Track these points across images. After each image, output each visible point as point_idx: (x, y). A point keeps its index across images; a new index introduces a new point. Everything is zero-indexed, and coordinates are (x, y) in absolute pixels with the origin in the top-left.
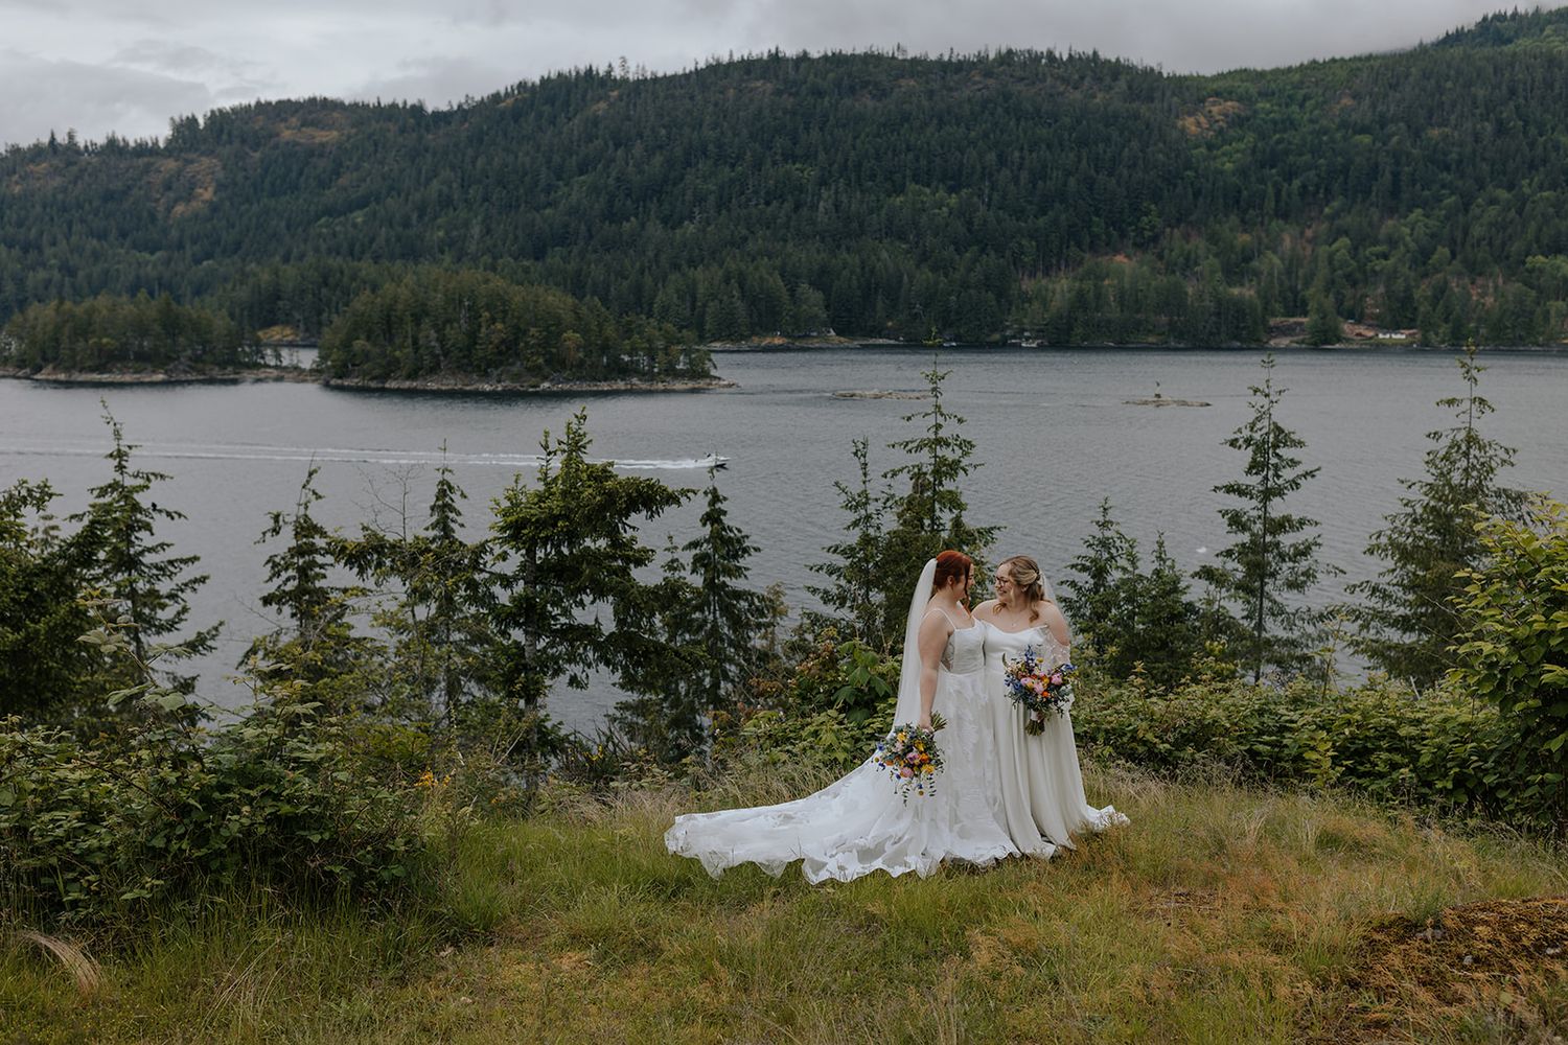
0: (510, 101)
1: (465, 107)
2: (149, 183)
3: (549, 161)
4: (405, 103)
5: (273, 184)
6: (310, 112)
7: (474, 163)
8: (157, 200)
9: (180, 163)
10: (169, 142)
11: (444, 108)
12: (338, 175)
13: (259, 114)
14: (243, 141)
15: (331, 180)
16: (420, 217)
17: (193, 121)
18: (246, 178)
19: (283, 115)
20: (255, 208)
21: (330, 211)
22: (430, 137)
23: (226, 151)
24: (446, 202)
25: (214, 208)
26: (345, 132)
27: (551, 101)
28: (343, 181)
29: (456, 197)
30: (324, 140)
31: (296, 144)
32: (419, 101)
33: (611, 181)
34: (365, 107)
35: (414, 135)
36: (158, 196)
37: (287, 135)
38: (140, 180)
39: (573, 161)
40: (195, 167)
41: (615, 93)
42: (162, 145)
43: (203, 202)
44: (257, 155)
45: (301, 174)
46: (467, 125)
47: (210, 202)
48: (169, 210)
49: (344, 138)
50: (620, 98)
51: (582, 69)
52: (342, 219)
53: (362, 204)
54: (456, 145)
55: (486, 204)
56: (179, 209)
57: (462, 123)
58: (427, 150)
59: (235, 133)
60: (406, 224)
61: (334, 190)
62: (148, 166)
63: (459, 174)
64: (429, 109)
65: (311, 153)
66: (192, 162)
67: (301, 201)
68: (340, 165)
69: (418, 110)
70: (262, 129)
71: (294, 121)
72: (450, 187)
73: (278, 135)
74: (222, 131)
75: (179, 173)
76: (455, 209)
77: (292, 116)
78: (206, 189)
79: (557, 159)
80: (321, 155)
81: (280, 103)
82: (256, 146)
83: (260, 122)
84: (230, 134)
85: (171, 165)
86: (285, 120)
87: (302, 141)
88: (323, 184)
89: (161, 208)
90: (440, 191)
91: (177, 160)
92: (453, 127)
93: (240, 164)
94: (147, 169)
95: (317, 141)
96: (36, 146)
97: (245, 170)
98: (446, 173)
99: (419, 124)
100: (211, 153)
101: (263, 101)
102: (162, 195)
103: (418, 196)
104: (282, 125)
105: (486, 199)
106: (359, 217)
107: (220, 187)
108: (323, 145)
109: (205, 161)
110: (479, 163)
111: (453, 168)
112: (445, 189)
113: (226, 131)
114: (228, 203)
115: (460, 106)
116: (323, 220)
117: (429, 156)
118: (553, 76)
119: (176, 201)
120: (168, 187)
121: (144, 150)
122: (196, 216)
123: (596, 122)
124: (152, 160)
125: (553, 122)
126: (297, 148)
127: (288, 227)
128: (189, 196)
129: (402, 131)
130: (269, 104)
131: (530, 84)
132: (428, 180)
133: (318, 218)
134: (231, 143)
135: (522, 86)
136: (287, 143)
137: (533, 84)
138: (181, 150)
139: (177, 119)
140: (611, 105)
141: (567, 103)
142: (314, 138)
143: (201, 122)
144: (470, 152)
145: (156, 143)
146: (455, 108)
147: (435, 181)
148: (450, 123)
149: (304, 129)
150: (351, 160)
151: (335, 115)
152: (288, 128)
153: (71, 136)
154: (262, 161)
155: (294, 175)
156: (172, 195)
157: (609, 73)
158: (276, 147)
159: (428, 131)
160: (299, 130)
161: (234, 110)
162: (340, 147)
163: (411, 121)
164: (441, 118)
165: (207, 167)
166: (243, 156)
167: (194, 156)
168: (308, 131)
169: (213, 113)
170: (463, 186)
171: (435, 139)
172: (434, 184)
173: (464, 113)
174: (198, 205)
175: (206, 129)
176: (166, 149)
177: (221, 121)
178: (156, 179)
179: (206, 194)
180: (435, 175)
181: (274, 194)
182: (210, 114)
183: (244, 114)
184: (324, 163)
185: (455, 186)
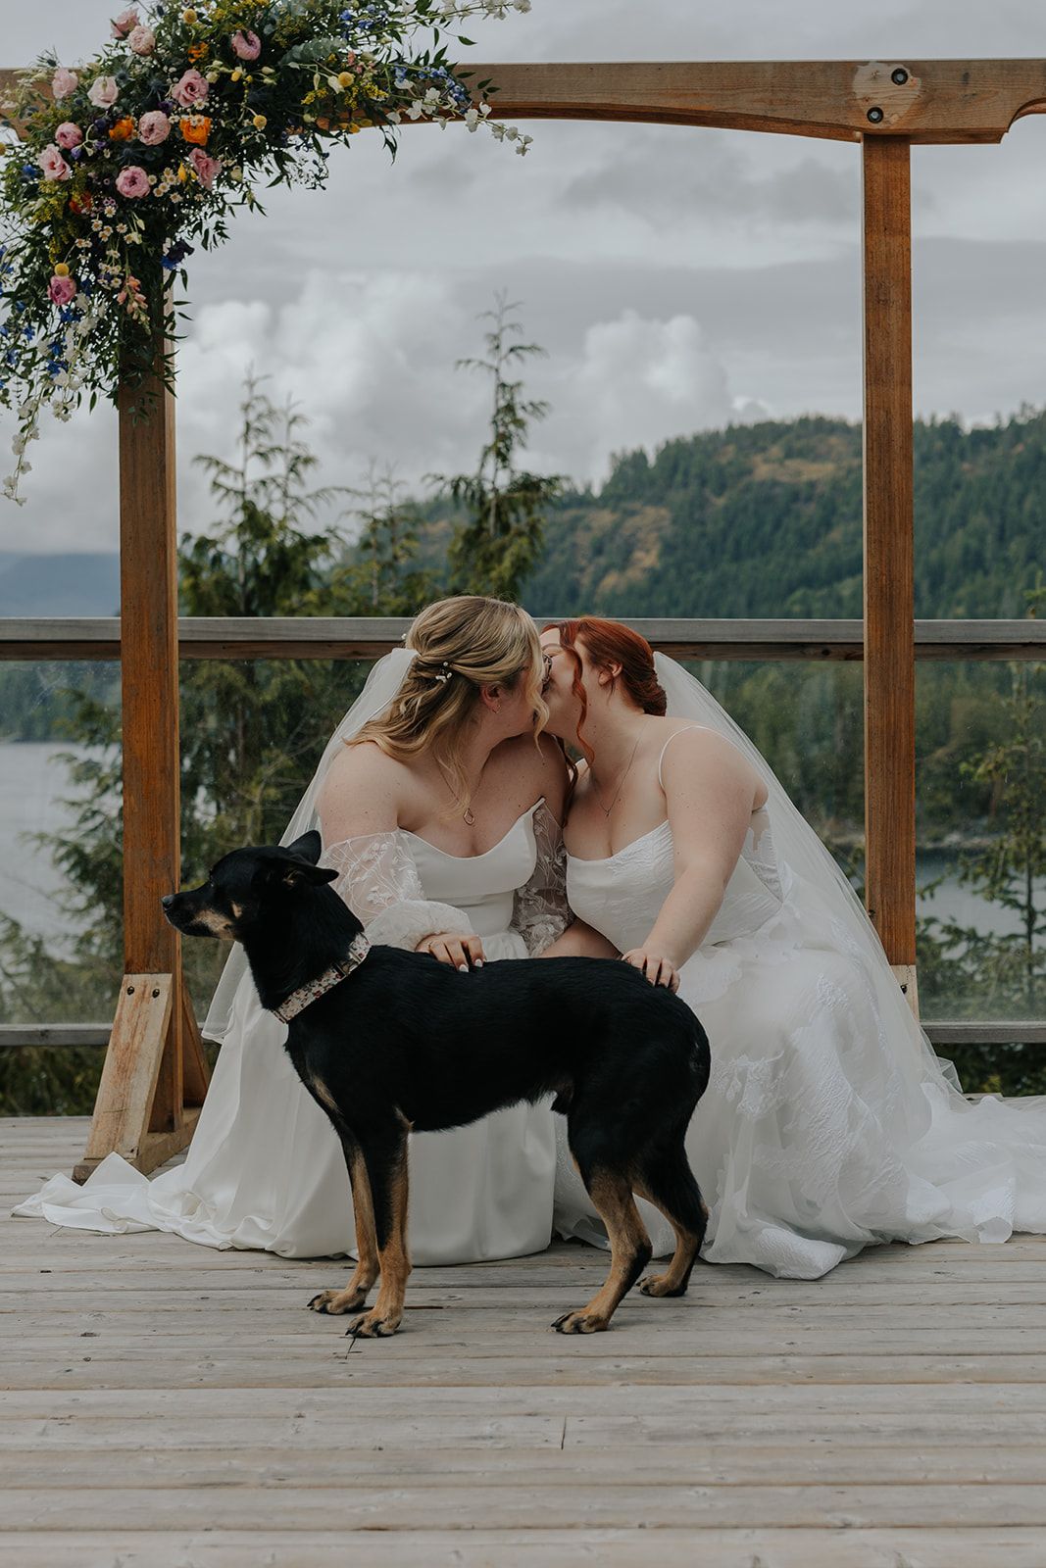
1: (1021, 421)
2: (574, 545)
4: (933, 418)
5: (738, 543)
6: (799, 437)
7: (1020, 502)
8: (582, 570)
9: (616, 516)
10: (606, 488)
11: (988, 422)
12: (827, 525)
13: (727, 443)
14: (703, 483)
15: (818, 535)
16: (934, 586)
17: (639, 458)
18: (703, 535)
19: (761, 444)
20: (709, 578)
21: (808, 579)
22: (966, 466)
23: (678, 496)
24: (974, 562)
25: (656, 577)
26: (845, 464)
28: (836, 535)
29: (988, 555)
30: (814, 477)
31: (775, 483)
32: (954, 415)
35: (942, 466)
36: (584, 563)
37: (763, 471)
38: (562, 539)
40: (631, 523)
42: (597, 491)
43: (644, 570)
44: (721, 502)
45: (777, 525)
46: (1020, 448)
47: (651, 570)
48: (597, 581)
49: (842, 473)
52: (824, 592)
54: (1000, 478)
55: (1033, 565)
56: (611, 580)
57: (1013, 445)
58: (957, 486)
59: (694, 471)
61: (820, 548)
62: (577, 520)
63: (997, 520)
64: (967, 426)
65: (795, 497)
66: (633, 513)
67: (771, 567)
68: (834, 511)
69: (949, 430)
70: (730, 463)
71: (776, 451)
72: (982, 540)
73: (750, 472)
74: (675, 468)
75: (617, 527)
76: (986, 573)
77: (774, 441)
78: (648, 551)
80: (809, 499)
81: (758, 426)
82: (721, 489)
83: (728, 453)
84: (686, 474)
85: (604, 518)
86: (764, 449)
87: (785, 479)
88: (806, 540)
89: (586, 580)
90: (967, 550)
91: (614, 510)
92: (999, 451)
93: (697, 516)
94: (573, 526)
95: (805, 478)
96: (437, 498)
97: (703, 523)
98: (978, 520)
99: (949, 450)
100: (658, 501)
101: (736, 424)
102: (590, 561)
103: (934, 555)
104: (758, 458)
106: (846, 585)
107: (668, 548)
108: (812, 485)
109: (651, 512)
110: (1028, 505)
111: (989, 511)
112: (974, 543)
113: (681, 469)
114: (673, 572)
115: (1012, 422)
116: (798, 594)
117: (959, 495)
119: (606, 571)
120: (598, 550)
121: (575, 500)
122: (631, 590)
124: (581, 512)
126: (778, 490)
128: (625, 561)
129: (925, 461)
130: (743, 428)
132: (953, 529)
133: (791, 590)
134: (685, 485)
136: (762, 484)
138: (620, 498)
139: (619, 453)
142: (799, 473)
143: (652, 458)
144: (1017, 488)
145: (588, 490)
146: (1005, 423)
147: (960, 534)
148: (994, 445)
149: (789, 463)
150: (848, 504)
151: (833, 440)
152: (766, 461)
154: (726, 508)
155: (767, 528)
156: (602, 561)
158: (747, 489)
159: (962, 456)
160: (781, 462)
161: (697, 439)
162: (835, 485)
163: (939, 445)
164: (983, 438)
165: (652, 520)
166: (702, 503)
167: (636, 505)
168: (793, 464)
169: (667, 443)
170: (1002, 538)
171: (971, 470)
172: (960, 535)
173: (1016, 431)
174: (635, 574)
175: (655, 467)
176: (602, 496)
177: (676, 455)
178: (584, 539)
179: (648, 559)
180: (963, 522)
181: (737, 557)
182: (663, 446)
183: (708, 444)
184: (811, 510)
185: (990, 538)
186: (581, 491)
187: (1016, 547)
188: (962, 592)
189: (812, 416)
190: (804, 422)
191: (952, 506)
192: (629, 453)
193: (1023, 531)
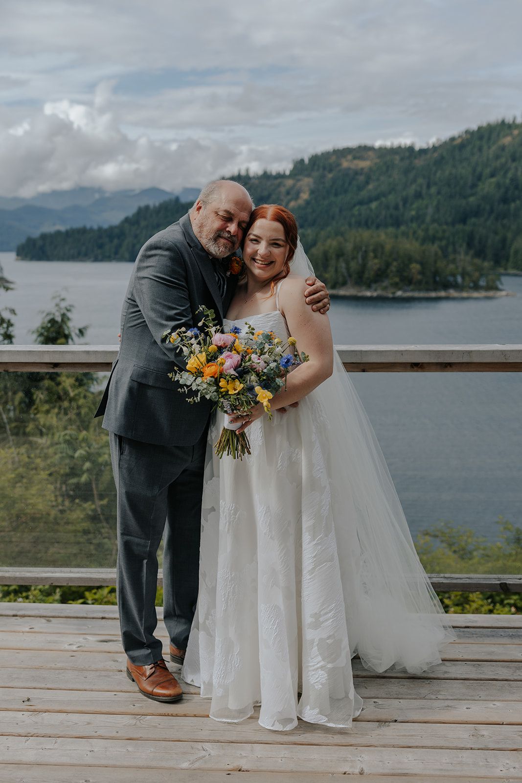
0: (459, 141)
1: (437, 145)
2: (280, 192)
3: (474, 171)
4: (405, 145)
5: (336, 190)
6: (358, 152)
7: (435, 174)
8: (282, 200)
9: (294, 182)
10: (291, 172)
11: (424, 146)
12: (367, 183)
13: (333, 155)
14: (324, 168)
15: (364, 187)
16: (404, 204)
17: (302, 161)
18: (324, 187)
19: (344, 155)
20: (326, 202)
21: (361, 203)
22: (417, 161)
23: (316, 174)
24: (418, 195)
25: (308, 203)
26: (374, 161)
27: (481, 138)
28: (371, 187)
29: (424, 191)
30: (363, 166)
31: (349, 169)
32: (412, 144)
33: (508, 181)
34: (386, 149)
35: (408, 161)
36: (283, 198)
37: (345, 164)
38: (276, 190)
39: (488, 171)
40: (299, 184)
41: (516, 132)
42: (288, 173)
43: (304, 200)
44: (330, 176)
45: (350, 184)
46: (436, 155)
47: (306, 200)
49: (373, 164)
50: (519, 134)
51: (500, 121)
52: (366, 206)
53: (377, 198)
54: (428, 165)
55: (439, 197)
57: (433, 154)
58: (413, 169)
59: (321, 165)
60: (396, 208)
61: (365, 191)
62: (281, 183)
63: (427, 180)
64: (417, 148)
65: (356, 173)
66: (299, 180)
67: (348, 198)
68: (370, 178)
69: (411, 149)
70: (334, 162)
71: (350, 157)
72: (421, 188)
73: (339, 165)
74: (315, 164)
75: (294, 185)
76: (423, 199)
77: (349, 154)
78: (305, 193)
79: (479, 169)
80: (361, 174)
81: (343, 149)
82: (331, 171)
83: (333, 159)
84: (318, 166)
85: (290, 182)
86: (345, 157)
87: (353, 167)
88: (360, 188)
90: (416, 191)
91: (293, 180)
92: (428, 156)
93: (322, 181)
94: (279, 185)
95: (360, 167)
97: (324, 183)
98: (420, 180)
99: (411, 156)
100: (309, 176)
101: (336, 149)
102: (285, 197)
103: (404, 193)
104: (343, 160)
105: (439, 193)
106: (374, 205)
107: (312, 192)
108: (362, 169)
109: (306, 180)
110: (438, 175)
111: (424, 177)
112: (418, 189)
113: (317, 164)
114: (314, 201)
115: (433, 146)
116: (357, 208)
117: (414, 172)
118: (485, 124)
119: (291, 200)
120: (288, 193)
121: (280, 176)
122: (300, 208)
123: (503, 148)
124: (282, 180)
125: (480, 149)
126: (350, 171)
127: (341, 211)
128: (297, 197)
129: (402, 159)
130: (339, 150)
131: (471, 131)
132: (411, 184)
133: (355, 206)
134: (318, 170)
135: (467, 132)
136: (345, 169)
137: (473, 131)
138: (295, 175)
139: (295, 160)
140: (514, 139)
141: (489, 139)
142: (358, 165)
143: (307, 161)
144: (434, 168)
145: (284, 173)
146: (431, 146)
148: (427, 154)
149: (354, 161)
150: (375, 175)
151: (370, 153)
152: (347, 161)
153: (247, 170)
154: (332, 178)
155: (347, 185)
156: (289, 197)
157: (514, 121)
158: (340, 171)
159: (415, 158)
160: (352, 161)
161: (322, 154)
162: (370, 169)
163: (407, 154)
164: (423, 151)
165: (306, 183)
166: (323, 176)
167: (300, 177)
168: (356, 162)
169: (312, 156)
170: (429, 187)
171: (419, 163)
172: (414, 187)
173: (435, 148)
174: (301, 202)
175: (309, 164)
176: (290, 175)
177: (315, 159)
178: (283, 190)
179: (305, 196)
180: (414, 180)
181: (336, 195)
182: (311, 157)
183: (326, 155)
184: (362, 178)
185: (425, 187)
186: (282, 172)
187: (433, 190)
188: (415, 206)
189: (363, 145)
190: (360, 147)
191: (411, 175)
192: (299, 159)
193: (435, 184)
